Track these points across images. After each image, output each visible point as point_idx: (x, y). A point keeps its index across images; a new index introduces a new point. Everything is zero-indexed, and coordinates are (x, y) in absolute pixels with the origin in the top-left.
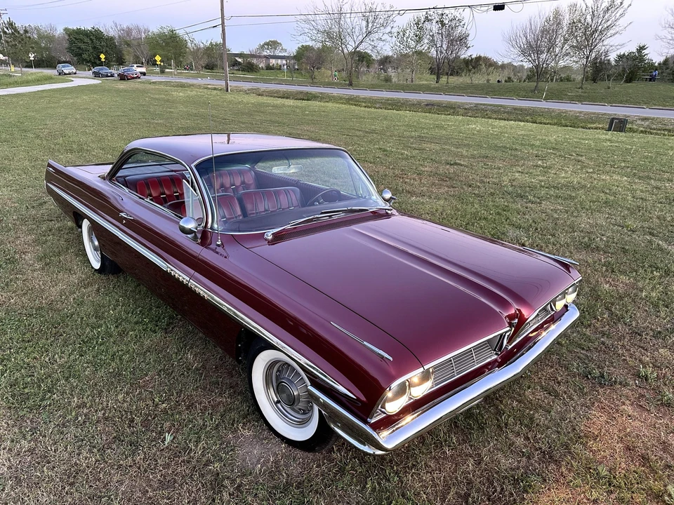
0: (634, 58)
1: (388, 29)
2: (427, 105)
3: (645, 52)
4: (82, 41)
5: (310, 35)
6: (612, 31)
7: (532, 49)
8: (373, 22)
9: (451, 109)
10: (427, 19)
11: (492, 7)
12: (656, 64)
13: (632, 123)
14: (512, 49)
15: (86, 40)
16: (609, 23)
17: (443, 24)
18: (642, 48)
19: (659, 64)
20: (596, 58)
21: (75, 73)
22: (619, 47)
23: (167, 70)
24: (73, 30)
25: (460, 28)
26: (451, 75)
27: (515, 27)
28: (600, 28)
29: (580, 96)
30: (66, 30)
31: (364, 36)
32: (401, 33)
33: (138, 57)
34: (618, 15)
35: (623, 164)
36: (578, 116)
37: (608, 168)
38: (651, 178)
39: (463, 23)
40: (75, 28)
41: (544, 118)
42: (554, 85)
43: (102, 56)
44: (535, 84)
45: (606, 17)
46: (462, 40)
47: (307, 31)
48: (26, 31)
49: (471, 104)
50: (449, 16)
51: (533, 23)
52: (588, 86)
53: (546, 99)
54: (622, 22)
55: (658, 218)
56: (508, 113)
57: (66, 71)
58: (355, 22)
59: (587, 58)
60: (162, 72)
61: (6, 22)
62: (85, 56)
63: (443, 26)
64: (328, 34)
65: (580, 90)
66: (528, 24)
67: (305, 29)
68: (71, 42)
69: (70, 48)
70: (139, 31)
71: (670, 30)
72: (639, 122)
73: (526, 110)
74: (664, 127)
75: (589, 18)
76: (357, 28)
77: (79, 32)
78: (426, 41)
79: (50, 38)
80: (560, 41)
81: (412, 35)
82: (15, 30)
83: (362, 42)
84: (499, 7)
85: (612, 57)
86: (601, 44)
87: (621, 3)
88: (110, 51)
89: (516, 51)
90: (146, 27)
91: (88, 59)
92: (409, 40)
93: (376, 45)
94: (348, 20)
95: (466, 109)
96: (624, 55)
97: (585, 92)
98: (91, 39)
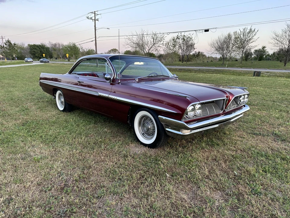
0: (261, 51)
1: (162, 42)
2: (179, 70)
3: (265, 49)
4: (35, 49)
5: (130, 45)
6: (251, 41)
7: (220, 48)
8: (156, 40)
9: (190, 71)
10: (178, 38)
11: (204, 30)
12: (270, 55)
13: (263, 74)
14: (212, 48)
15: (37, 48)
16: (250, 38)
17: (184, 39)
18: (264, 47)
19: (271, 55)
20: (246, 51)
21: (32, 62)
22: (255, 47)
23: (71, 60)
24: (32, 45)
25: (191, 42)
26: (188, 61)
27: (213, 40)
28: (247, 40)
29: (241, 66)
30: (29, 45)
31: (152, 45)
32: (167, 44)
33: (59, 55)
34: (253, 34)
35: (261, 84)
36: (241, 72)
37: (255, 86)
38: (272, 88)
39: (192, 39)
40: (33, 44)
41: (227, 73)
42: (230, 62)
43: (44, 55)
44: (222, 62)
45: (249, 35)
46: (192, 46)
47: (129, 43)
48: (15, 44)
49: (197, 69)
50: (187, 36)
51: (220, 38)
52: (244, 62)
53: (227, 67)
54: (255, 37)
55: (276, 97)
56: (213, 71)
57: (29, 61)
58: (149, 39)
59: (243, 51)
60: (69, 61)
61: (7, 40)
62: (37, 55)
63: (184, 40)
64: (138, 44)
65: (241, 64)
66: (218, 39)
67: (128, 43)
68: (31, 49)
69: (30, 52)
70: (59, 45)
71: (274, 40)
72: (266, 73)
73: (220, 70)
74: (276, 75)
75: (242, 36)
76: (150, 42)
77: (34, 45)
78: (177, 47)
79: (22, 48)
80: (231, 45)
81: (171, 45)
82: (10, 43)
83: (151, 47)
84: (207, 31)
85: (253, 51)
86: (247, 46)
87: (254, 30)
88: (47, 53)
89: (214, 49)
90: (62, 44)
91: (38, 56)
92: (170, 47)
93: (157, 49)
94: (146, 39)
95: (195, 71)
96: (257, 50)
97: (243, 65)
98: (39, 48)
